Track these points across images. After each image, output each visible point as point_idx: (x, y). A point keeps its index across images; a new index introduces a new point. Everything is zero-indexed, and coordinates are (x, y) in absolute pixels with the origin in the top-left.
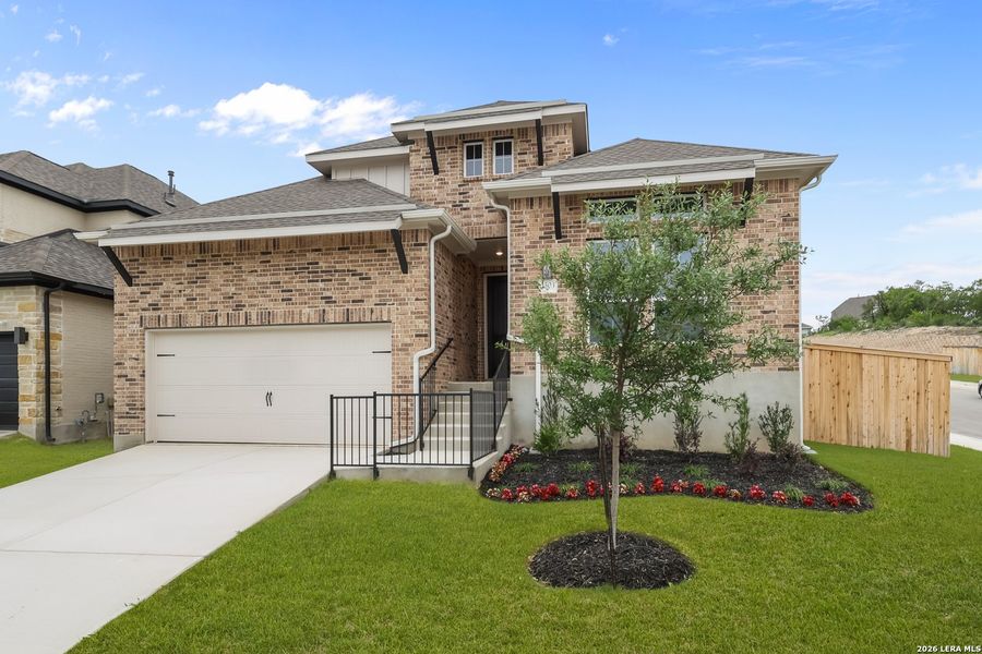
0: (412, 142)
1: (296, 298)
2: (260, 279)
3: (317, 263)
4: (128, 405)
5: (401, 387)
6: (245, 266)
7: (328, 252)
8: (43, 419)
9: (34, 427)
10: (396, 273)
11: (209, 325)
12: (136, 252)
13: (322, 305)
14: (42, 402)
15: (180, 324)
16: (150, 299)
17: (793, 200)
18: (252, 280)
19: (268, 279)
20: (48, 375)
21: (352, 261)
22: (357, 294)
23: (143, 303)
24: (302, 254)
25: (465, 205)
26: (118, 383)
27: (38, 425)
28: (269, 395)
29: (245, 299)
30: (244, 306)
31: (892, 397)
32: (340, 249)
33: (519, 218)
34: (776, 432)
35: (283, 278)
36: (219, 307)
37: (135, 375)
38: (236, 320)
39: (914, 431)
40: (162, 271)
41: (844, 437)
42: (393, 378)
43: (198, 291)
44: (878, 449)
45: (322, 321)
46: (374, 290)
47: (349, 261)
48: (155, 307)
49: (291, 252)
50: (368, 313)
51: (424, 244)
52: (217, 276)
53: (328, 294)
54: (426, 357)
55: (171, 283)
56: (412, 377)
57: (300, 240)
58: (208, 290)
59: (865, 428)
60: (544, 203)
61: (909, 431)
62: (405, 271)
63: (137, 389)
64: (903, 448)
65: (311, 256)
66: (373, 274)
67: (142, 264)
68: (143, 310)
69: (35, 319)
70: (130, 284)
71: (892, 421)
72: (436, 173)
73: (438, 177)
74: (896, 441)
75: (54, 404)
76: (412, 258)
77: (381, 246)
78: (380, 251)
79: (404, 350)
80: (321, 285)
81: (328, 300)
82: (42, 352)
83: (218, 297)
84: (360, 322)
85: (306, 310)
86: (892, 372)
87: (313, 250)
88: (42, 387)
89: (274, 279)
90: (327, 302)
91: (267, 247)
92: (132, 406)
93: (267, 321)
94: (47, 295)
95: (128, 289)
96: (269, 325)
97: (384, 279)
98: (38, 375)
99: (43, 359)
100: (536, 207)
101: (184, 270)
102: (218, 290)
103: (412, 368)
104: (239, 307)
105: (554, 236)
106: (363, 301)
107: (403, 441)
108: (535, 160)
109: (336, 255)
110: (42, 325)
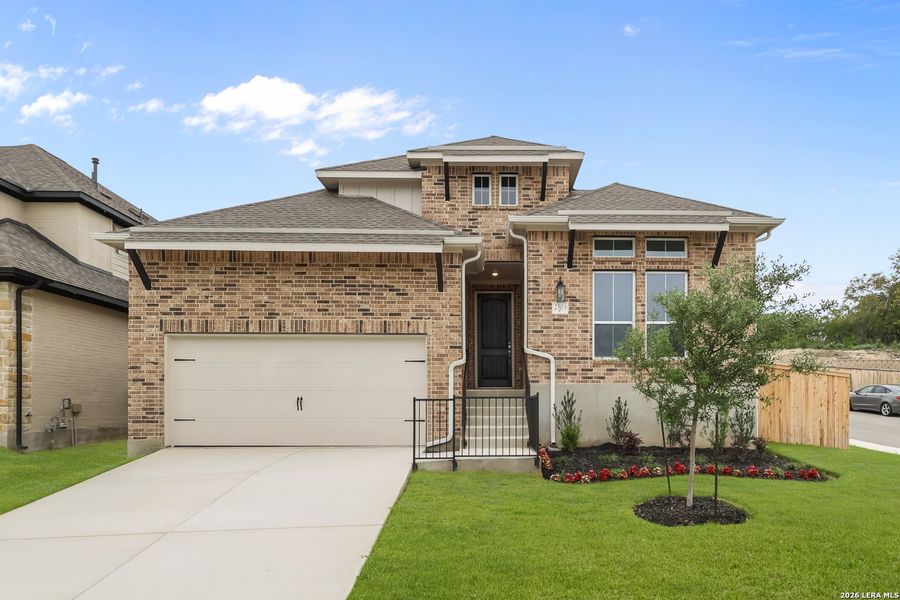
0: (425, 169)
1: (333, 308)
2: (295, 290)
3: (355, 278)
4: (144, 409)
5: (436, 392)
6: (279, 275)
7: (366, 268)
8: (14, 426)
9: (6, 434)
10: (432, 291)
11: (239, 331)
12: (156, 256)
13: (359, 317)
14: (14, 408)
15: (206, 330)
16: (171, 303)
17: (751, 249)
18: (287, 289)
19: (303, 290)
20: (19, 379)
21: (389, 278)
22: (395, 308)
23: (163, 307)
24: (339, 268)
25: (474, 230)
26: (132, 387)
27: (9, 432)
28: (300, 401)
29: (278, 306)
30: (278, 314)
31: (811, 404)
32: (377, 266)
33: (535, 248)
34: (742, 430)
35: (319, 289)
36: (251, 315)
37: (154, 379)
38: (270, 327)
39: (825, 431)
40: (186, 276)
41: (778, 436)
42: (429, 385)
43: (227, 298)
44: (802, 445)
45: (359, 330)
46: (411, 305)
47: (385, 278)
48: (178, 311)
49: (328, 265)
50: (405, 326)
51: (456, 267)
52: (248, 285)
53: (366, 306)
54: (459, 366)
55: (196, 288)
56: (447, 384)
57: (337, 256)
58: (238, 297)
59: (792, 428)
60: (558, 237)
61: (822, 431)
62: (441, 289)
63: (156, 393)
64: (818, 444)
65: (348, 271)
66: (410, 290)
67: (161, 268)
68: (164, 314)
69: (7, 318)
70: (148, 287)
71: (811, 424)
72: (448, 199)
73: (448, 202)
74: (813, 438)
75: (26, 409)
76: (447, 279)
77: (419, 265)
78: (416, 270)
79: (439, 360)
80: (359, 298)
81: (366, 312)
82: (14, 353)
83: (250, 304)
84: (397, 334)
85: (343, 321)
86: (811, 385)
87: (350, 265)
88: (14, 392)
89: (309, 290)
90: (364, 314)
91: (303, 260)
92: (149, 410)
93: (302, 330)
94: (19, 293)
95: (147, 293)
96: (305, 333)
97: (421, 296)
98: (10, 378)
99: (14, 361)
100: (550, 239)
101: (211, 277)
102: (249, 298)
103: (447, 376)
104: (272, 314)
105: (566, 265)
106: (400, 315)
107: (437, 442)
108: (538, 195)
109: (374, 271)
110: (14, 325)
